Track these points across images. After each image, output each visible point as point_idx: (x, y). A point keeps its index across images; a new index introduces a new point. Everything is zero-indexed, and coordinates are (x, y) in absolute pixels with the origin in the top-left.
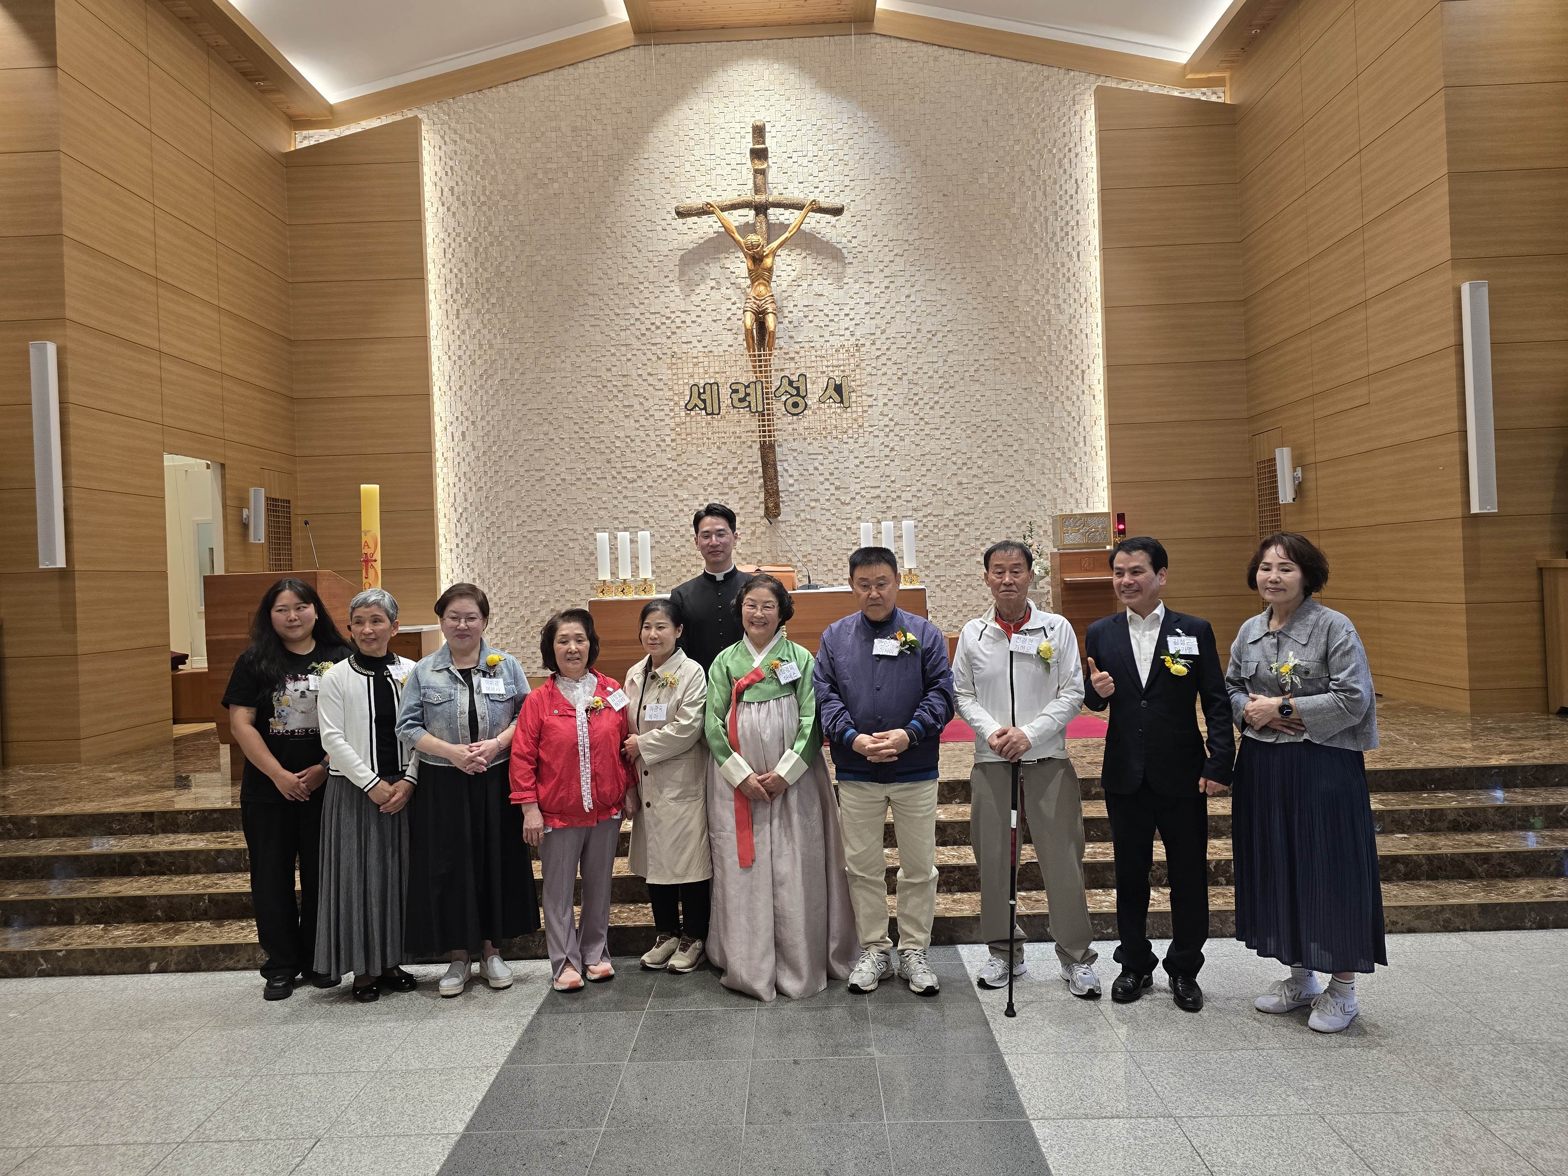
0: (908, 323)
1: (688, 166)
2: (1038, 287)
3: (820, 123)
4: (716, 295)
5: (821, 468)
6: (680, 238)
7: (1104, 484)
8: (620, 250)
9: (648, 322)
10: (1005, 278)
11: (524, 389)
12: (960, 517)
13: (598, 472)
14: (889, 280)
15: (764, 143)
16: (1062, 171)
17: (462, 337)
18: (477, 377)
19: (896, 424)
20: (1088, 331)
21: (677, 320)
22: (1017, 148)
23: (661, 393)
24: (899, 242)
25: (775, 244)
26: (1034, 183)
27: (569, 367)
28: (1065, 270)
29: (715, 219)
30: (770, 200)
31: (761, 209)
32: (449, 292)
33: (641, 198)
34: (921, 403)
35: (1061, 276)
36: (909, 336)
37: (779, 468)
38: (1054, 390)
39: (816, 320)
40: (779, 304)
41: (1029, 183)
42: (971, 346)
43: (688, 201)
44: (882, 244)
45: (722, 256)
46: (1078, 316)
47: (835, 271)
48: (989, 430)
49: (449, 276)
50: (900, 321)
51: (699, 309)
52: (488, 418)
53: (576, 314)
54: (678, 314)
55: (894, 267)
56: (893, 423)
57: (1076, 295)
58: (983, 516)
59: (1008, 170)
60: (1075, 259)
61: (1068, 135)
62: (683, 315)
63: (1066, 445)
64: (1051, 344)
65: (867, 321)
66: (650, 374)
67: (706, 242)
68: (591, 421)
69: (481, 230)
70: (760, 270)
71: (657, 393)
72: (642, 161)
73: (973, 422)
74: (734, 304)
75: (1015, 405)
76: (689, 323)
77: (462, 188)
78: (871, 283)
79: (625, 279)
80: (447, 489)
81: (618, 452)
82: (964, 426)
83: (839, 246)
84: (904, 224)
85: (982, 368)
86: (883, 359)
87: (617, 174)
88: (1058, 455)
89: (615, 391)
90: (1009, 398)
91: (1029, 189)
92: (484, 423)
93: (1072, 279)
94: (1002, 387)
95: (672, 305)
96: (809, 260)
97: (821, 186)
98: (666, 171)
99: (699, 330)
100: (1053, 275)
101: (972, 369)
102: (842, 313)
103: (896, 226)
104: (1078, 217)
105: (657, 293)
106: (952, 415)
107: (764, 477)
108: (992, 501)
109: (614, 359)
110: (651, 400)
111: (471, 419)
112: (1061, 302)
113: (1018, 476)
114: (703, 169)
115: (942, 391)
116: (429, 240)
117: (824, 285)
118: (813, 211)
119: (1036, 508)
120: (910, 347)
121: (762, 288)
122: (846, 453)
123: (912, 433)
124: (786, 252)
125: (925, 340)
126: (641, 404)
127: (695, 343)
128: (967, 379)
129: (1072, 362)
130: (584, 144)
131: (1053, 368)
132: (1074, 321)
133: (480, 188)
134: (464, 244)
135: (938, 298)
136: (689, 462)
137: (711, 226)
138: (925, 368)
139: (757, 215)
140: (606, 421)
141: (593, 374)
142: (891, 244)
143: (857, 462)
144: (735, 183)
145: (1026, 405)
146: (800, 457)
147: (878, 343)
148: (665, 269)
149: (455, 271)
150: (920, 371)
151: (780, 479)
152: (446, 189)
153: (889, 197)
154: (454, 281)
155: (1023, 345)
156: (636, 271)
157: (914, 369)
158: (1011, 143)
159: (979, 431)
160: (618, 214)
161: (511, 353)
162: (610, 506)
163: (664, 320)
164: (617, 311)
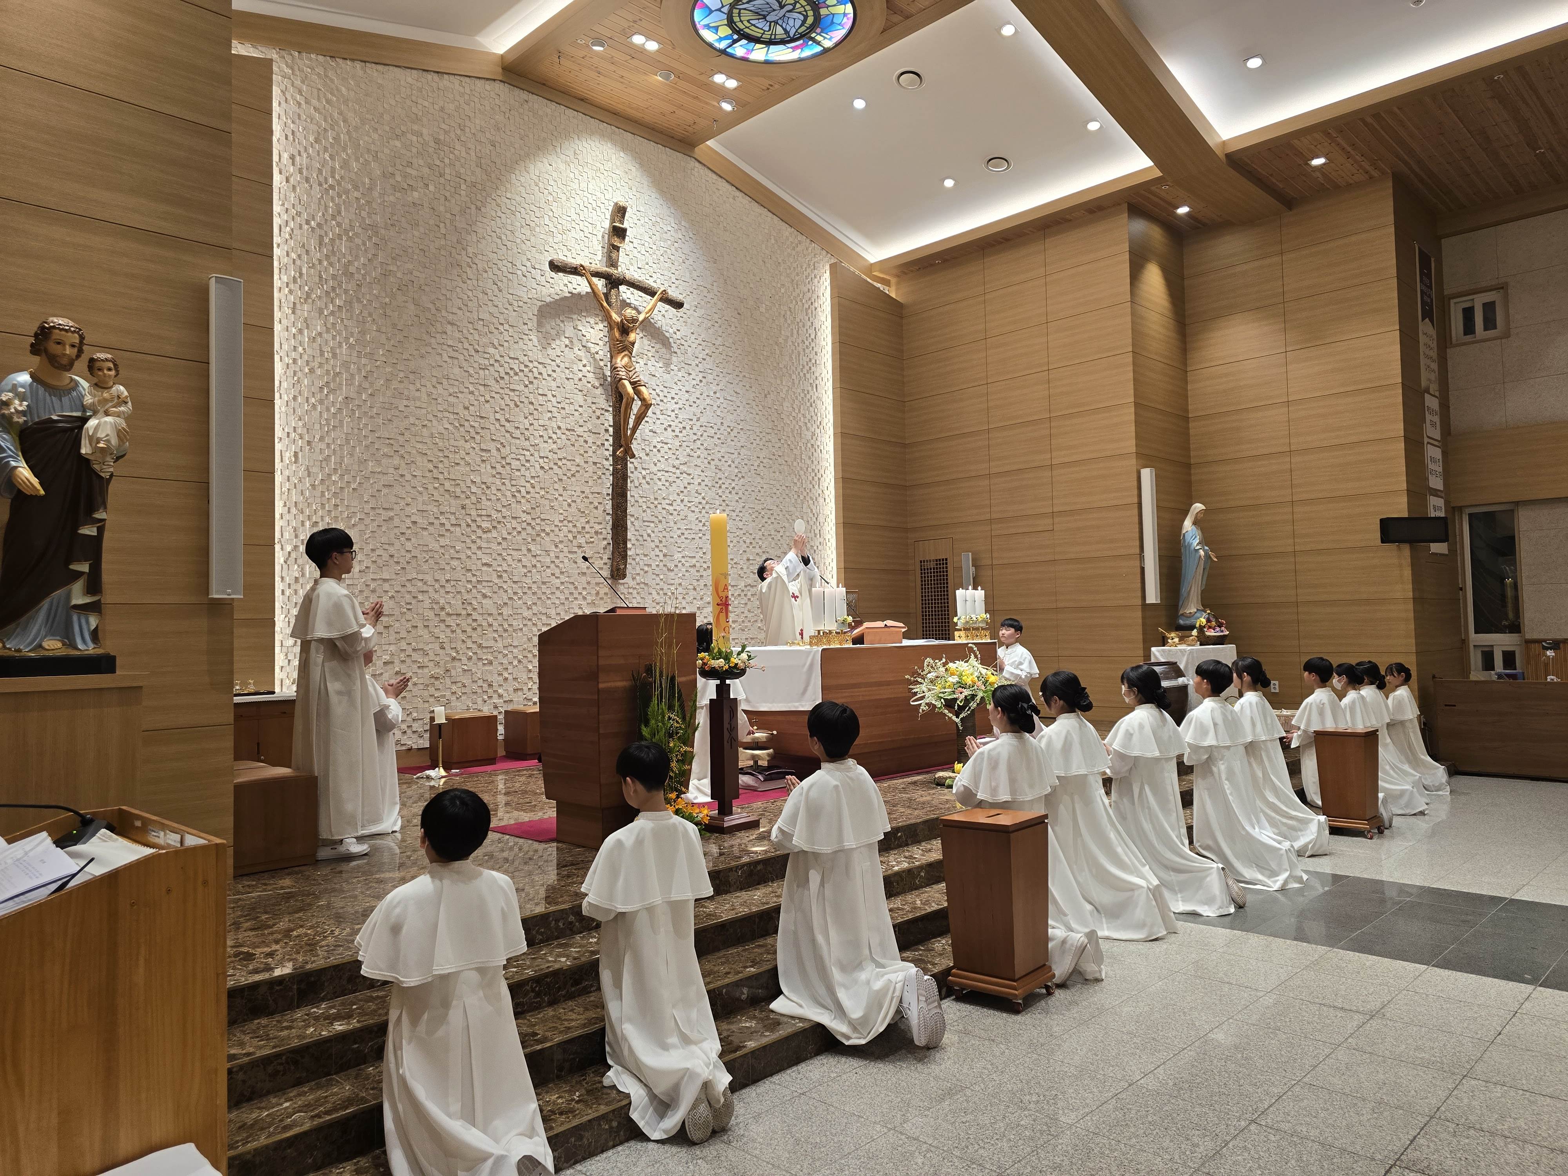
0: (715, 415)
1: (547, 220)
2: (795, 406)
4: (569, 354)
5: (652, 535)
6: (539, 288)
8: (481, 283)
9: (506, 365)
10: (775, 393)
11: (372, 413)
14: (702, 374)
15: (623, 223)
16: (807, 318)
17: (299, 337)
19: (707, 503)
20: (824, 448)
21: (534, 370)
22: (782, 291)
24: (709, 344)
26: (792, 322)
27: (424, 397)
28: (809, 397)
30: (627, 278)
31: (612, 282)
33: (504, 237)
34: (723, 486)
35: (806, 400)
36: (716, 427)
38: (805, 490)
41: (789, 322)
42: (755, 444)
44: (698, 342)
45: (575, 317)
46: (817, 435)
47: (664, 356)
48: (766, 517)
50: (709, 412)
51: (554, 363)
52: (328, 440)
53: (433, 341)
54: (535, 364)
55: (705, 364)
56: (704, 502)
57: (817, 418)
59: (777, 305)
60: (814, 390)
61: (811, 290)
62: (540, 366)
64: (801, 453)
65: (687, 407)
66: (507, 420)
67: (561, 299)
68: (445, 460)
69: (329, 218)
70: (626, 342)
72: (504, 199)
74: (584, 366)
76: (545, 375)
77: (305, 160)
78: (690, 374)
79: (485, 316)
81: (473, 498)
82: (750, 511)
83: (667, 334)
84: (713, 329)
85: (762, 465)
86: (699, 442)
87: (479, 204)
89: (471, 430)
90: (778, 492)
91: (789, 326)
92: (323, 445)
93: (815, 404)
94: (774, 482)
95: (530, 354)
98: (527, 217)
99: (553, 385)
100: (802, 399)
101: (756, 464)
102: (669, 396)
104: (818, 358)
105: (516, 338)
106: (742, 501)
109: (472, 398)
110: (508, 448)
112: (807, 421)
114: (559, 226)
115: (737, 479)
117: (656, 367)
118: (661, 299)
120: (716, 437)
121: (626, 359)
122: (672, 524)
125: (726, 433)
127: (550, 397)
128: (753, 472)
129: (812, 470)
130: (447, 161)
131: (803, 473)
132: (814, 438)
133: (328, 168)
134: (305, 227)
135: (734, 399)
136: (543, 516)
137: (566, 285)
138: (726, 457)
140: (462, 463)
141: (451, 410)
142: (703, 343)
143: (679, 532)
144: (586, 250)
145: (787, 500)
146: (636, 523)
147: (695, 428)
148: (525, 316)
150: (722, 459)
152: (285, 155)
153: (702, 303)
155: (786, 451)
156: (497, 310)
157: (719, 455)
158: (779, 285)
160: (480, 245)
161: (359, 370)
162: (463, 556)
163: (522, 367)
164: (476, 347)
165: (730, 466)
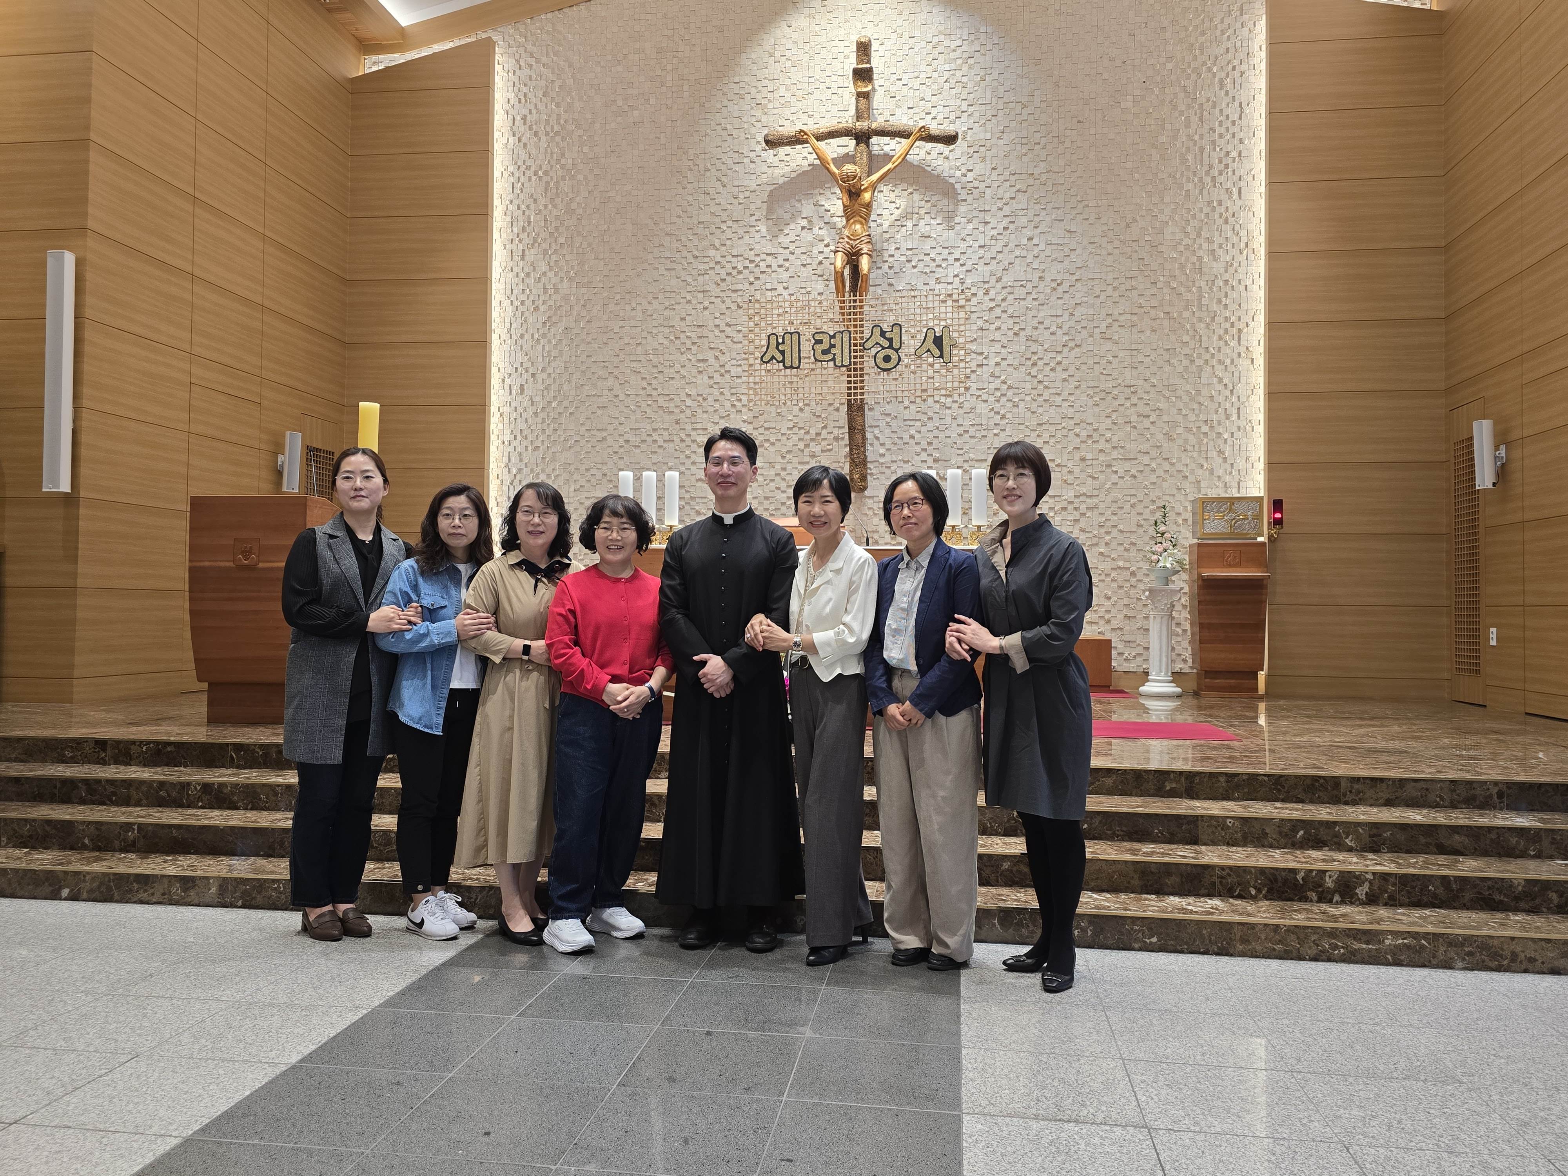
0: (1029, 269)
1: (782, 91)
2: (1189, 229)
3: (935, 40)
4: (807, 236)
5: (917, 436)
6: (770, 171)
7: (1261, 466)
8: (702, 185)
9: (728, 266)
10: (1149, 218)
11: (589, 339)
12: (1082, 499)
13: (666, 434)
14: (1008, 219)
15: (869, 62)
16: (1223, 93)
17: (527, 281)
18: (539, 325)
19: (1010, 388)
20: (1248, 282)
21: (762, 264)
22: (1169, 66)
23: (740, 346)
24: (1023, 176)
25: (875, 177)
26: (1189, 106)
27: (639, 315)
28: (1223, 210)
29: (811, 150)
30: (874, 126)
31: (862, 137)
32: (515, 230)
33: (729, 127)
34: (1040, 363)
35: (1217, 216)
36: (1029, 286)
37: (869, 435)
38: (1202, 351)
39: (921, 264)
40: (878, 247)
41: (1182, 108)
42: (1103, 297)
43: (781, 129)
44: (1002, 178)
45: (816, 191)
46: (1235, 265)
47: (945, 209)
48: (1121, 397)
49: (516, 214)
50: (1019, 267)
51: (787, 251)
52: (550, 370)
53: (651, 256)
54: (763, 256)
55: (1014, 205)
56: (1005, 387)
57: (1235, 239)
58: (1109, 499)
59: (1156, 91)
60: (1235, 196)
61: (1232, 50)
62: (769, 258)
63: (1215, 417)
64: (1200, 297)
65: (980, 268)
66: (728, 325)
67: (798, 175)
68: (660, 376)
70: (856, 206)
71: (735, 346)
72: (732, 85)
73: (1102, 387)
74: (827, 246)
75: (1154, 369)
76: (775, 267)
77: (535, 116)
78: (987, 223)
79: (706, 218)
80: (501, 448)
81: (688, 412)
82: (1091, 392)
83: (952, 181)
84: (1030, 155)
85: (1116, 324)
86: (998, 312)
87: (703, 100)
88: (1205, 429)
89: (688, 343)
90: (1148, 360)
91: (1181, 113)
92: (545, 376)
93: (1231, 220)
95: (757, 247)
96: (916, 197)
97: (934, 112)
98: (759, 96)
99: (785, 276)
100: (1207, 215)
101: (1104, 325)
102: (951, 258)
103: (1020, 158)
104: (1241, 147)
105: (741, 232)
106: (1077, 378)
107: (851, 444)
108: (1121, 482)
109: (689, 307)
110: (727, 354)
111: (531, 371)
112: (1215, 246)
113: (1154, 453)
114: (799, 93)
115: (1066, 350)
116: (497, 174)
117: (932, 226)
118: (922, 139)
119: (1175, 492)
120: (1030, 298)
121: (858, 227)
122: (948, 420)
123: (1028, 398)
124: (889, 187)
125: (1048, 290)
126: (717, 358)
127: (780, 289)
128: (1097, 336)
129: (1226, 319)
130: (669, 67)
131: (1203, 325)
132: (1231, 270)
133: (554, 116)
134: (534, 178)
135: (1066, 241)
136: (766, 425)
137: (805, 158)
138: (1047, 323)
139: (857, 144)
140: (677, 376)
141: (666, 323)
142: (1013, 178)
143: (961, 430)
144: (836, 108)
145: (1167, 368)
146: (894, 424)
147: (992, 293)
148: (753, 207)
149: (523, 207)
150: (1040, 326)
151: (868, 447)
152: (518, 118)
153: (1014, 124)
154: (521, 219)
155: (1167, 297)
156: (719, 208)
157: (1035, 322)
158: (1163, 60)
159: (1110, 397)
160: (702, 144)
161: (578, 300)
163: (747, 263)
164: (696, 253)
165: (1052, 334)
